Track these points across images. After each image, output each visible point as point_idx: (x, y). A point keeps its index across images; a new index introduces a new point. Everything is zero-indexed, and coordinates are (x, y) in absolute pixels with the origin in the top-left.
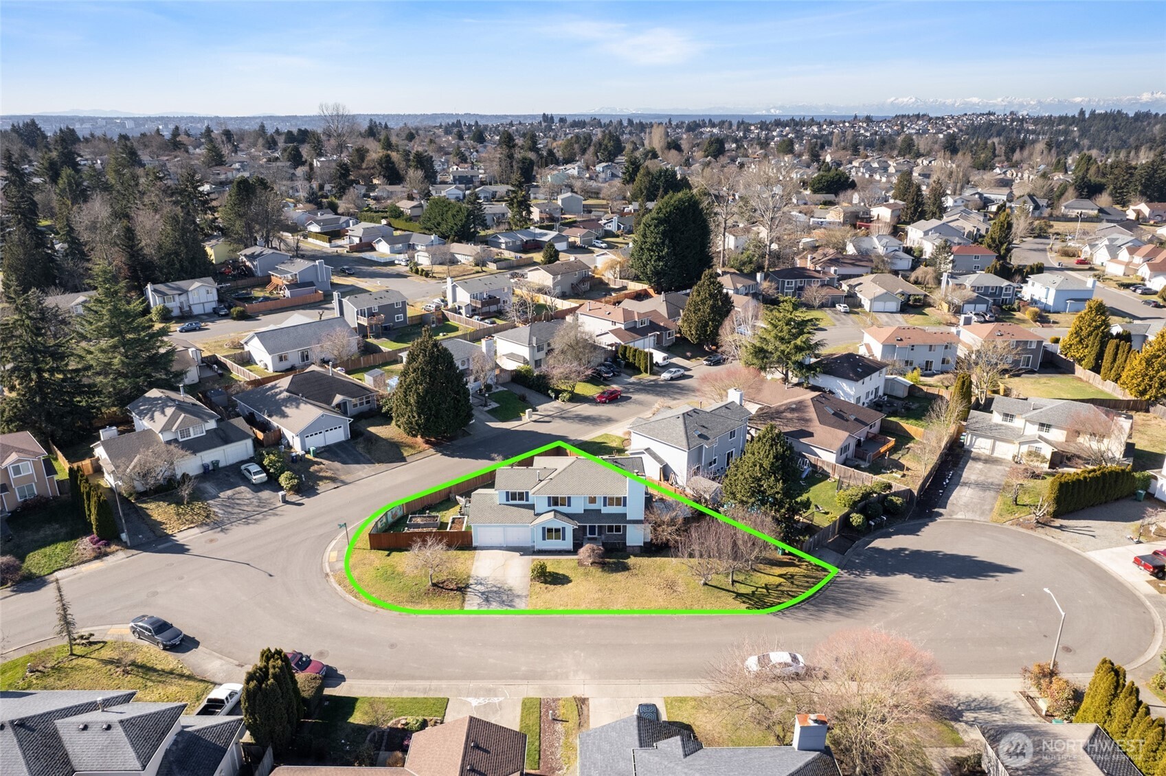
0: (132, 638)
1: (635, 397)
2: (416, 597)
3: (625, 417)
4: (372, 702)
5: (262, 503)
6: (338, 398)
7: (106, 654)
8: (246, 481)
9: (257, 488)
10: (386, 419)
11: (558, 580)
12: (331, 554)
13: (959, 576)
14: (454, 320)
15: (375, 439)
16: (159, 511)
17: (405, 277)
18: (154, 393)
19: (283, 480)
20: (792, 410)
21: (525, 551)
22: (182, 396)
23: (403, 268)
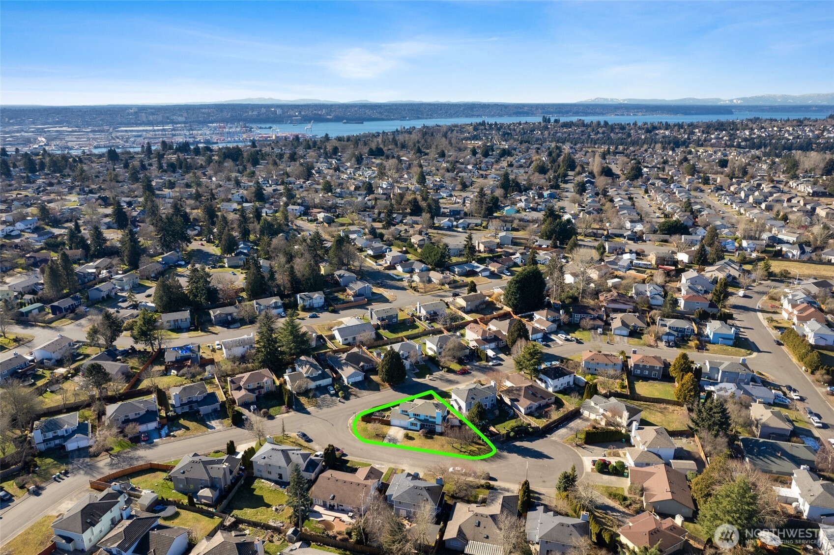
0: (297, 437)
1: (473, 373)
2: (370, 437)
3: (464, 382)
4: (352, 461)
5: (333, 401)
6: (362, 364)
7: (291, 440)
8: (329, 393)
9: (332, 395)
10: (376, 373)
11: (411, 438)
12: (350, 421)
13: (532, 457)
14: (418, 323)
15: (372, 380)
16: (303, 400)
17: (406, 289)
18: (303, 358)
19: (340, 393)
20: (517, 390)
21: (405, 428)
22: (311, 360)
23: (405, 284)
